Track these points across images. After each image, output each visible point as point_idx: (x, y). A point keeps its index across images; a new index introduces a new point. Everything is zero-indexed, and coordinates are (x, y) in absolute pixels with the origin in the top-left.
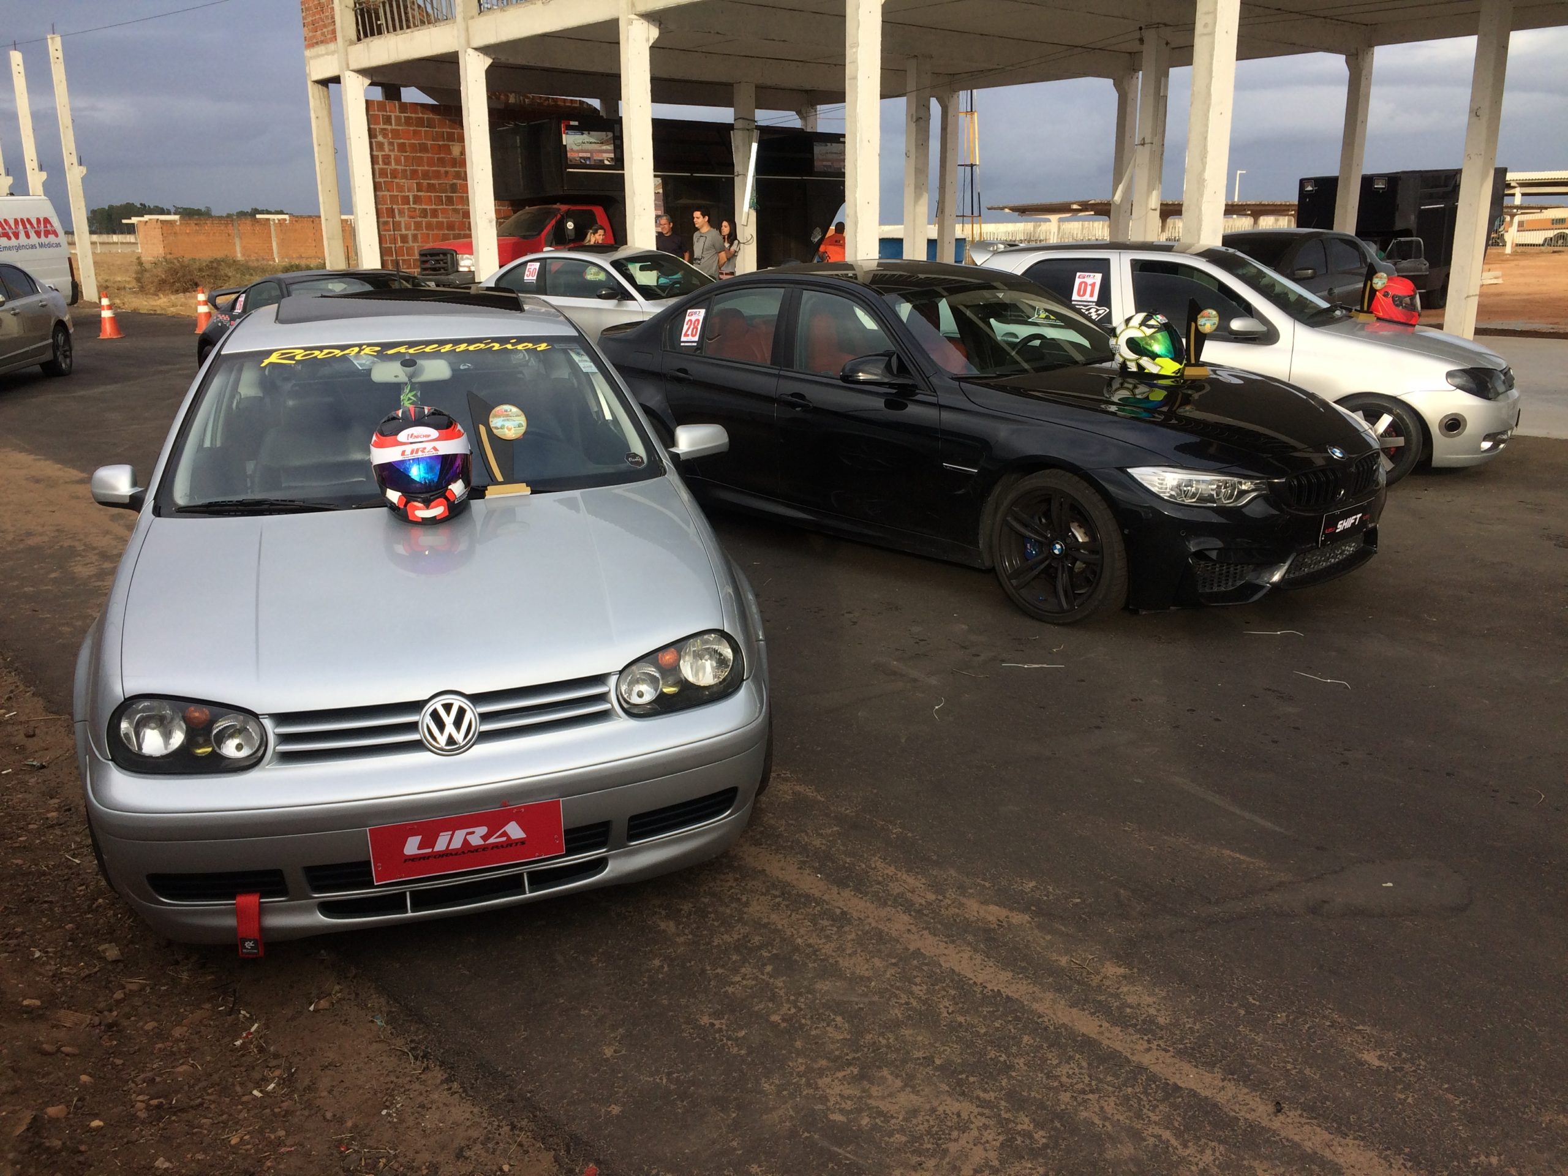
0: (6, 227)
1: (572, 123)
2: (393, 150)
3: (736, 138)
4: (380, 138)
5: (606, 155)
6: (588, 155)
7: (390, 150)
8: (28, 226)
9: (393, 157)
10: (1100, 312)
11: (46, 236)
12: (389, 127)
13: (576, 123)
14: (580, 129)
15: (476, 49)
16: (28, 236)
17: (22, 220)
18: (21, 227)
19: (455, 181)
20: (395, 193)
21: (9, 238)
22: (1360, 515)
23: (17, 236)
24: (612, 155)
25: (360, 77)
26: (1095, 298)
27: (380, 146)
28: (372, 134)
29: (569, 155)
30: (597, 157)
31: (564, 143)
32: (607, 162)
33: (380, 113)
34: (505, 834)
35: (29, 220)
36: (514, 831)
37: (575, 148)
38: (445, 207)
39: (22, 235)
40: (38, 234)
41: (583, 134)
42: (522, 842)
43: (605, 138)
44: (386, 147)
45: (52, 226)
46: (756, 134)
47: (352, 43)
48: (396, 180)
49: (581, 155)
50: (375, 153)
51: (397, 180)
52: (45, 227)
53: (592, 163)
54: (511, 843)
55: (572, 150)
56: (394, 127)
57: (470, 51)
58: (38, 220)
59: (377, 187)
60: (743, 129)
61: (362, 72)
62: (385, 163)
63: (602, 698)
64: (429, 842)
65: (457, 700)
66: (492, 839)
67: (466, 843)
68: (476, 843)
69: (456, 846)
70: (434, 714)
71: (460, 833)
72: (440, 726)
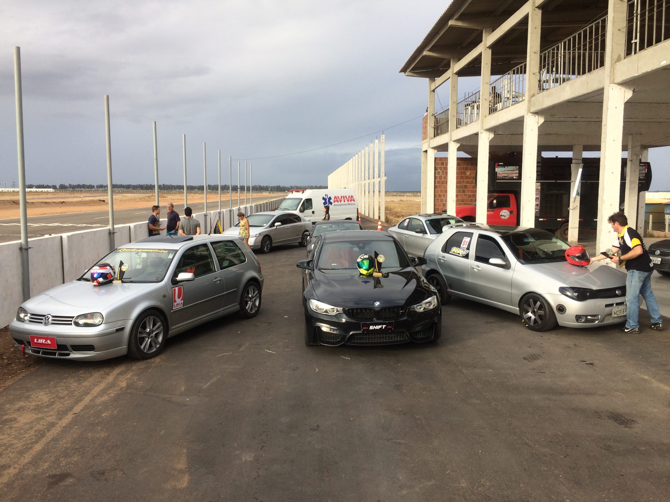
0: (338, 199)
1: (500, 164)
2: (444, 174)
3: (573, 166)
4: (439, 170)
5: (515, 175)
6: (507, 175)
7: (442, 174)
8: (345, 198)
9: (443, 176)
10: (467, 252)
11: (351, 201)
12: (443, 166)
13: (502, 164)
14: (504, 166)
15: (454, 141)
16: (344, 201)
17: (344, 196)
18: (343, 198)
19: (466, 184)
20: (442, 189)
21: (338, 202)
22: (385, 326)
23: (341, 201)
24: (518, 175)
25: (434, 150)
26: (466, 247)
27: (439, 173)
28: (435, 169)
29: (498, 175)
30: (510, 176)
31: (496, 171)
32: (515, 178)
33: (440, 162)
34: (47, 342)
35: (346, 196)
36: (49, 342)
37: (501, 173)
38: (461, 193)
39: (343, 201)
40: (348, 201)
41: (505, 167)
42: (50, 344)
43: (515, 169)
44: (441, 173)
45: (353, 198)
46: (582, 165)
47: (432, 138)
48: (443, 185)
49: (503, 175)
50: (436, 175)
51: (444, 185)
52: (351, 198)
53: (508, 178)
54: (48, 344)
55: (499, 174)
56: (445, 166)
57: (452, 142)
58: (349, 196)
59: (435, 187)
60: (575, 163)
61: (434, 148)
62: (440, 179)
63: (71, 321)
64: (37, 341)
65: (49, 316)
66: (46, 343)
67: (42, 342)
68: (44, 342)
69: (41, 342)
70: (46, 318)
71: (41, 340)
72: (45, 320)
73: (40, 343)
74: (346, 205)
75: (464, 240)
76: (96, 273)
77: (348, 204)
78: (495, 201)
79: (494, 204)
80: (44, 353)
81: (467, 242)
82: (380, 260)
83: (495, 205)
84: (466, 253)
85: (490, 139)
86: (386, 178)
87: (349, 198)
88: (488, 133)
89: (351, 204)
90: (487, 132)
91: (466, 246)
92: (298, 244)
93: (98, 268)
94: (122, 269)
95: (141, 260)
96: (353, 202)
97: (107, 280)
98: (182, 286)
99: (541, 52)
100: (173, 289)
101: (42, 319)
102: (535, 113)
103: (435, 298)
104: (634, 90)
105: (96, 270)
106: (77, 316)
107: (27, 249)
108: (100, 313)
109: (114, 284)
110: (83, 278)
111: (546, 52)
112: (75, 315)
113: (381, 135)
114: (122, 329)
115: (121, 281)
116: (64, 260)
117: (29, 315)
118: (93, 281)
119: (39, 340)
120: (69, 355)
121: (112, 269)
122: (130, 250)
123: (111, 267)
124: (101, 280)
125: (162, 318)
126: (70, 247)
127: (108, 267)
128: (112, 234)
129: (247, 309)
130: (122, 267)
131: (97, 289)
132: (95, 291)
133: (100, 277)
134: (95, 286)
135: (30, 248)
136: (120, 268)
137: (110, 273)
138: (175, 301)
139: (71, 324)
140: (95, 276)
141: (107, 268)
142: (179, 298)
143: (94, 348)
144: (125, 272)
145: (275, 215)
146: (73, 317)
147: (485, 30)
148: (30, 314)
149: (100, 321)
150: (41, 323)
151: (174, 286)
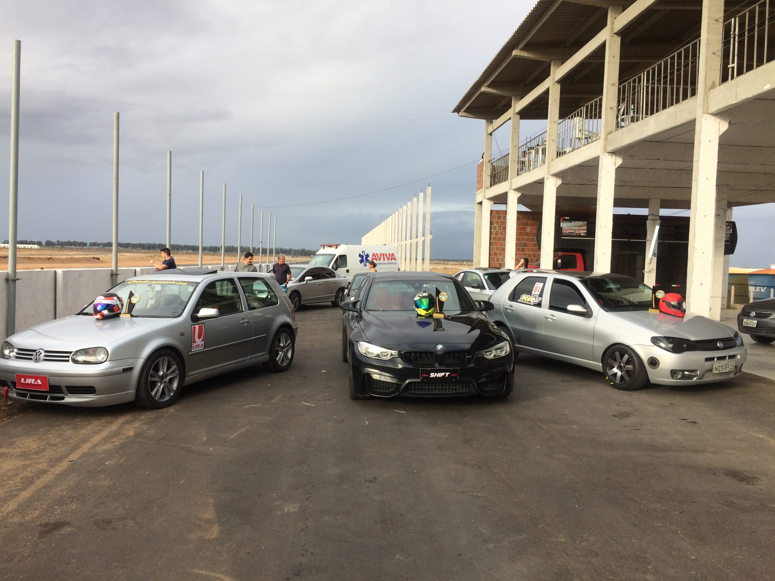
0: (377, 256)
1: (566, 218)
3: (649, 223)
4: (495, 225)
5: (582, 231)
6: (573, 231)
7: (499, 230)
8: (385, 256)
9: (500, 232)
11: (391, 260)
12: (500, 220)
13: (568, 218)
14: (570, 220)
15: (514, 190)
16: (384, 260)
17: (383, 254)
18: (382, 256)
19: (526, 242)
20: (499, 247)
21: (377, 260)
22: (449, 373)
23: (380, 260)
24: (586, 231)
25: (490, 201)
26: (538, 294)
27: (495, 228)
28: (491, 223)
29: (563, 231)
30: (577, 232)
31: (561, 226)
32: (582, 234)
33: (497, 215)
34: (37, 382)
35: (386, 254)
36: (39, 382)
37: (567, 228)
38: (520, 252)
39: (382, 259)
40: (388, 259)
41: (571, 222)
42: (40, 385)
43: (583, 224)
44: (497, 228)
45: (394, 256)
46: (659, 222)
47: (488, 188)
48: (499, 241)
49: (568, 231)
50: (492, 231)
51: (501, 241)
52: (392, 256)
53: (575, 234)
54: (39, 385)
55: (565, 229)
56: (502, 220)
57: (512, 191)
58: (389, 254)
59: (491, 244)
60: (651, 220)
61: (490, 199)
63: (69, 357)
64: (25, 380)
65: (41, 351)
66: (35, 383)
67: (31, 382)
68: (33, 383)
69: (29, 382)
70: (37, 353)
71: (30, 380)
72: (36, 355)
73: (28, 384)
74: (385, 264)
75: (536, 286)
76: (100, 304)
77: (389, 263)
78: (559, 261)
79: (558, 264)
80: (32, 397)
81: (539, 288)
82: (442, 298)
83: (560, 265)
84: (538, 300)
85: (558, 185)
86: (431, 236)
87: (389, 257)
88: (555, 179)
89: (392, 263)
90: (554, 177)
91: (538, 292)
92: (330, 303)
93: (103, 298)
94: (131, 301)
95: (154, 294)
96: (393, 261)
97: (113, 313)
98: (203, 325)
99: (620, 84)
100: (193, 326)
101: (32, 355)
102: (612, 153)
103: (507, 344)
104: (730, 121)
105: (100, 301)
106: (76, 351)
107: (14, 281)
108: (105, 348)
109: (120, 319)
110: (83, 313)
111: (626, 83)
112: (74, 350)
113: (427, 188)
114: (130, 369)
115: (130, 315)
116: (57, 300)
117: (16, 350)
118: (96, 314)
119: (27, 380)
120: (63, 398)
121: (120, 301)
122: (141, 282)
123: (118, 298)
124: (105, 312)
125: (178, 360)
126: (65, 284)
127: (115, 298)
128: (114, 277)
129: (277, 360)
130: (132, 299)
131: (99, 324)
132: (97, 326)
133: (105, 309)
134: (98, 319)
135: (18, 279)
136: (129, 300)
137: (117, 305)
138: (195, 342)
139: (68, 361)
140: (99, 308)
141: (113, 299)
142: (199, 338)
143: (95, 390)
144: (135, 304)
145: (306, 268)
146: (71, 353)
147: (554, 62)
148: (17, 348)
149: (103, 358)
150: (31, 359)
151: (194, 323)
